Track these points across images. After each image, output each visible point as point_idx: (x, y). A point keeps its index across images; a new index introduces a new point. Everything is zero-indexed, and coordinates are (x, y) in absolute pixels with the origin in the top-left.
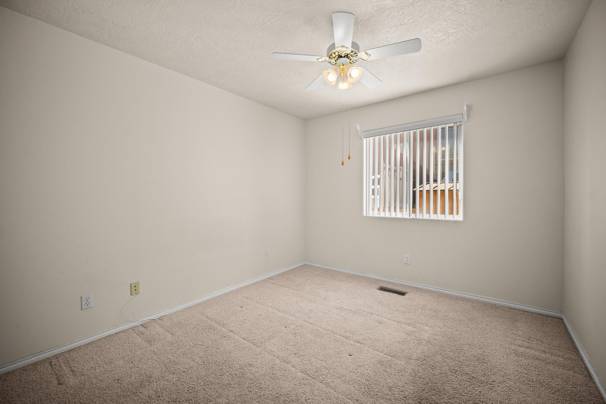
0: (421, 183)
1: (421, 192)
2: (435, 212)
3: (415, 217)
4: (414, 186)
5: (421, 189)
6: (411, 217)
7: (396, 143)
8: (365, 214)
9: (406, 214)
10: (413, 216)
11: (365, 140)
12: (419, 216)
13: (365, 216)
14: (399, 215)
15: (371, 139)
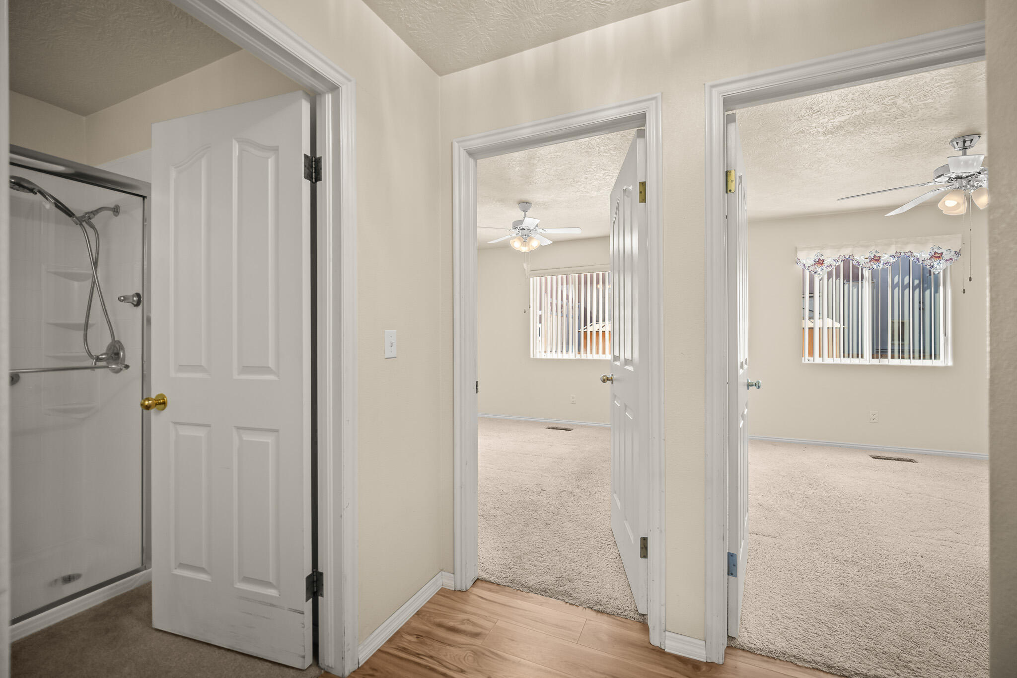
0: (585, 324)
1: (585, 333)
2: (597, 353)
3: (580, 358)
4: (579, 328)
5: (585, 330)
6: (577, 358)
7: (562, 284)
8: (532, 357)
9: (571, 355)
10: (578, 357)
11: (531, 279)
12: (583, 356)
13: (532, 359)
14: (565, 356)
15: (538, 278)
